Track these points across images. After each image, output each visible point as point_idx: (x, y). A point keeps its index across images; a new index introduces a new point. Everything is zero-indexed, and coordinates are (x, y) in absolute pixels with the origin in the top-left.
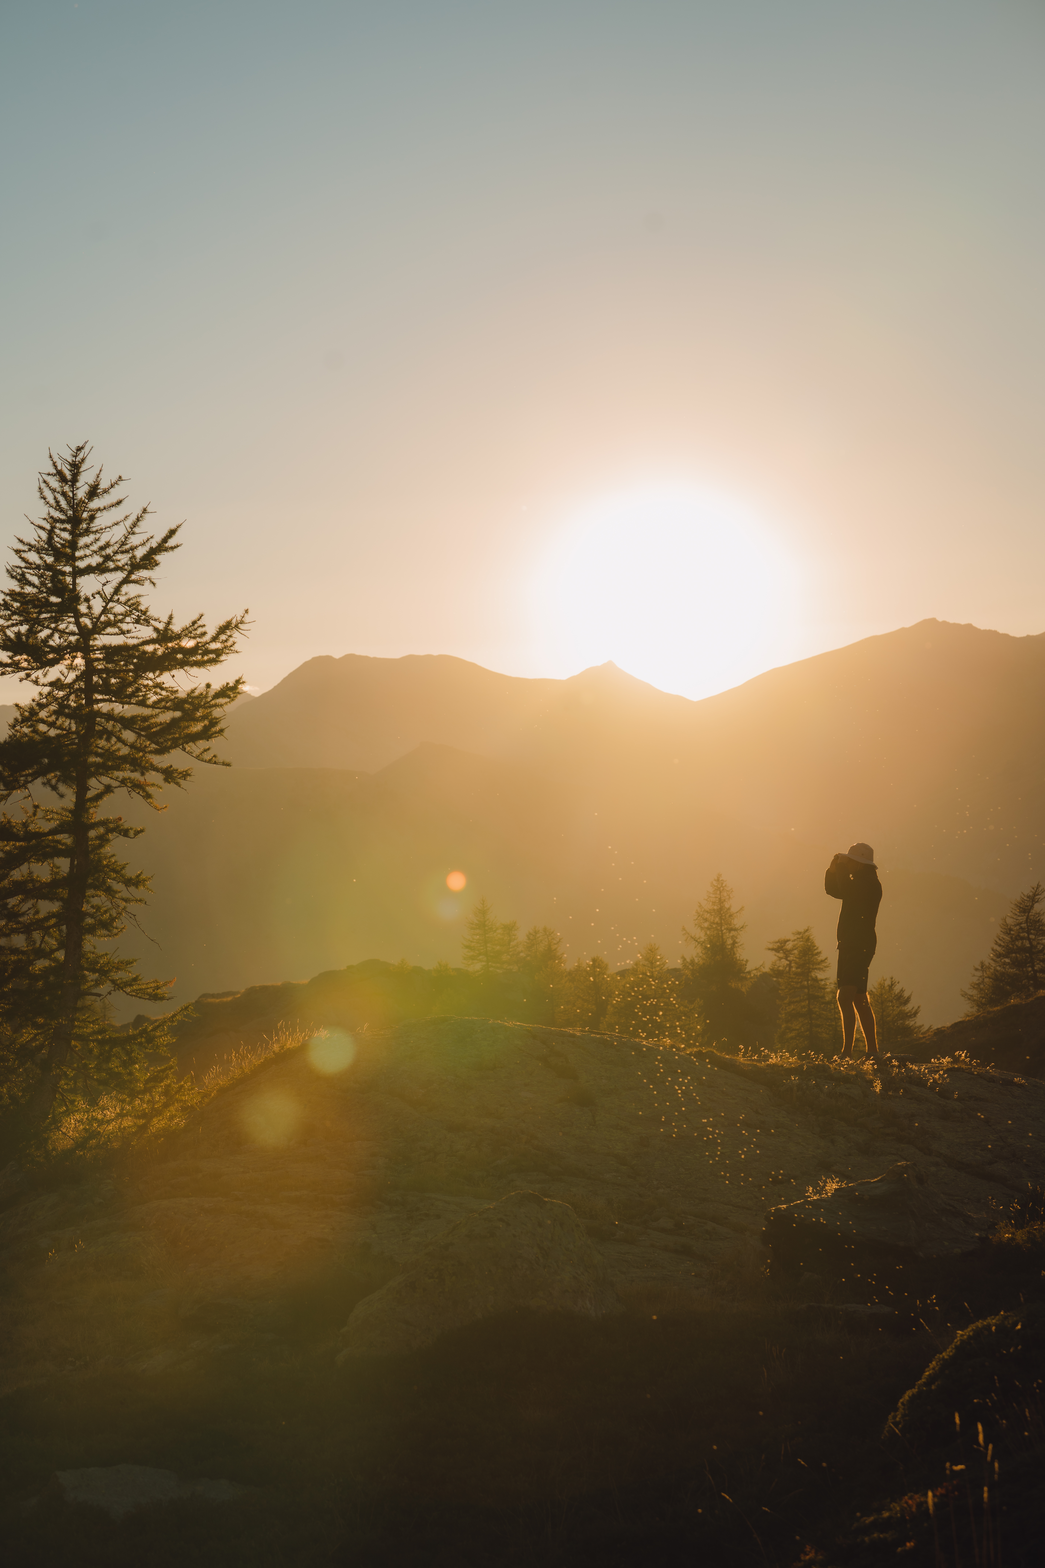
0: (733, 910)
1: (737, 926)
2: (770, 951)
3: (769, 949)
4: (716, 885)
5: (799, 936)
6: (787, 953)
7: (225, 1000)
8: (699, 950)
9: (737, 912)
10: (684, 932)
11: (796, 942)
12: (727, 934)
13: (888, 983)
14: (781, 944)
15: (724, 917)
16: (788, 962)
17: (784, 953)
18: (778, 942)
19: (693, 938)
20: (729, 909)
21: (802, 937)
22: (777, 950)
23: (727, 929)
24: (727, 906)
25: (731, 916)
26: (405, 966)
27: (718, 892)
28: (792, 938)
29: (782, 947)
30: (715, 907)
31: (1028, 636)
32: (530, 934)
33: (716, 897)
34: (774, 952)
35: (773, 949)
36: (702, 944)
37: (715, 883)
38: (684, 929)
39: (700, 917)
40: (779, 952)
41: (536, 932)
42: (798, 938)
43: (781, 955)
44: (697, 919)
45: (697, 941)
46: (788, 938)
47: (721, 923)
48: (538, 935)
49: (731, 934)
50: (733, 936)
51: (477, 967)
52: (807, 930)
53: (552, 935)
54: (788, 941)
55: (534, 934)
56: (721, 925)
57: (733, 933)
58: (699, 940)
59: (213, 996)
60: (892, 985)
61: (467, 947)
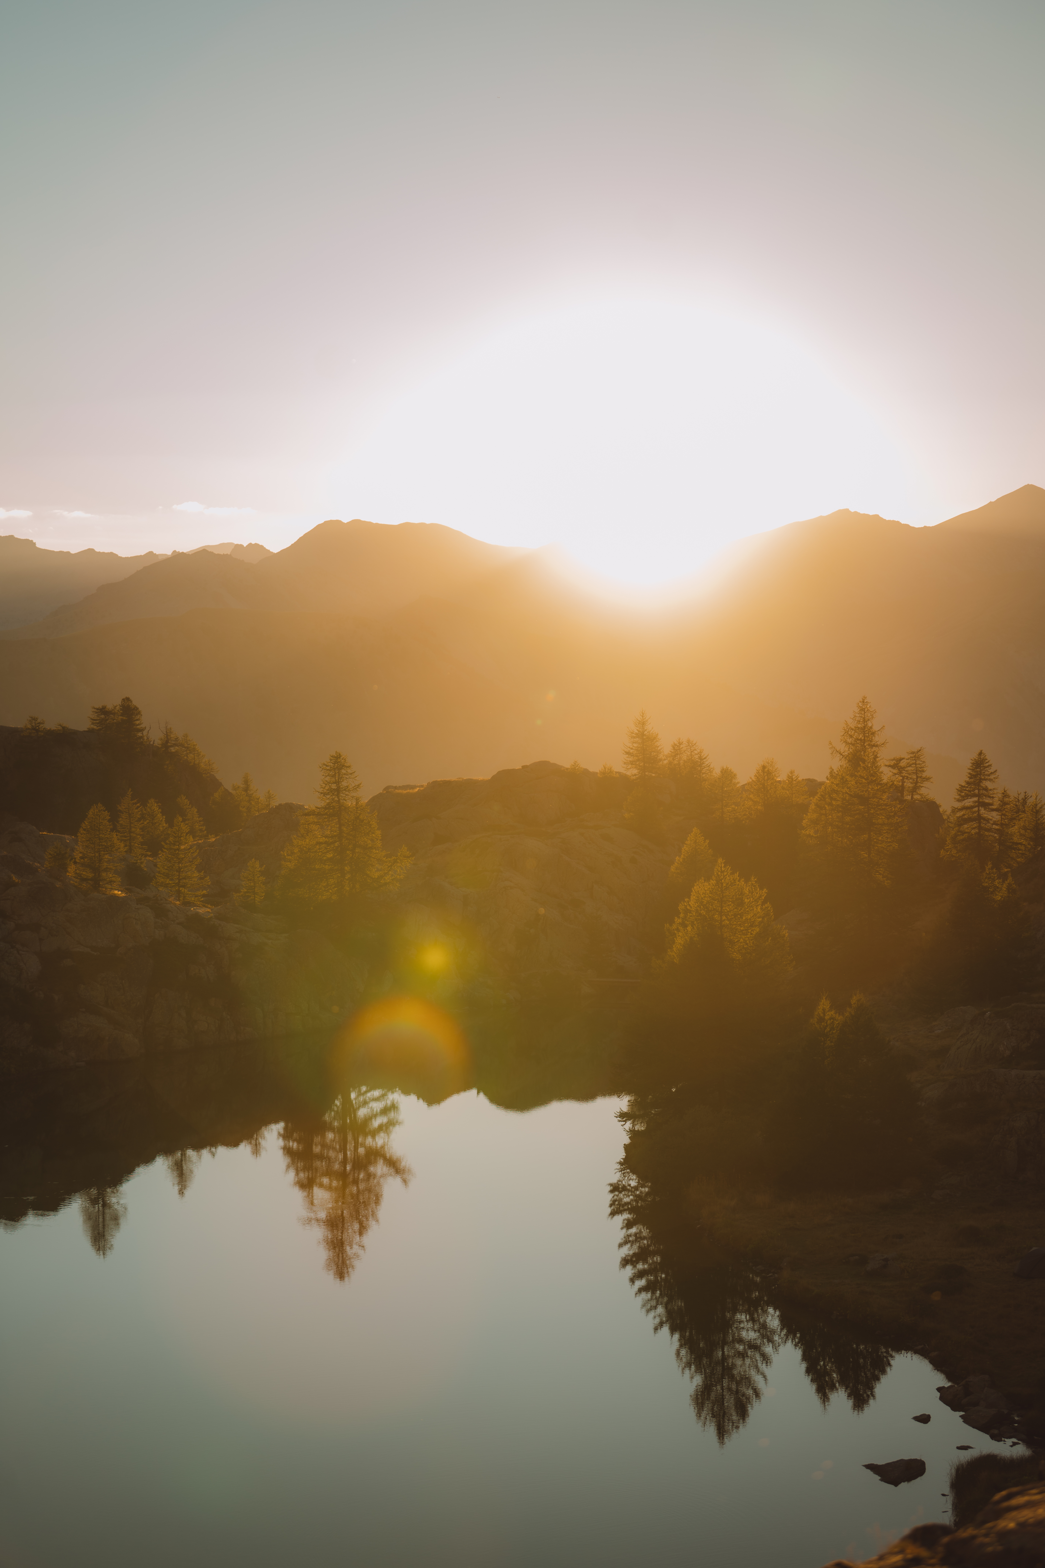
0: (875, 728)
1: (878, 743)
2: (886, 767)
3: (886, 766)
4: (861, 706)
5: (912, 755)
6: (901, 770)
7: (411, 791)
8: (844, 763)
9: (879, 730)
10: (831, 746)
11: (909, 761)
12: (870, 750)
13: (1022, 796)
14: (897, 761)
15: (867, 735)
16: (901, 778)
17: (899, 769)
18: (894, 759)
19: (838, 752)
20: (871, 728)
21: (915, 756)
22: (893, 767)
23: (869, 745)
24: (870, 725)
25: (873, 734)
26: (577, 768)
27: (863, 713)
28: (907, 756)
29: (898, 764)
30: (859, 726)
31: (925, 527)
32: (675, 745)
33: (861, 717)
34: (890, 769)
35: (890, 766)
36: (846, 758)
37: (860, 705)
38: (831, 743)
39: (846, 734)
40: (894, 769)
41: (680, 744)
42: (911, 757)
43: (895, 771)
44: (843, 735)
45: (841, 755)
46: (902, 757)
47: (864, 739)
48: (681, 746)
49: (872, 750)
50: (874, 751)
51: (632, 772)
52: (920, 750)
53: (694, 746)
54: (903, 759)
55: (678, 744)
56: (864, 741)
57: (874, 749)
58: (843, 754)
59: (396, 788)
60: (1026, 798)
61: (627, 753)
